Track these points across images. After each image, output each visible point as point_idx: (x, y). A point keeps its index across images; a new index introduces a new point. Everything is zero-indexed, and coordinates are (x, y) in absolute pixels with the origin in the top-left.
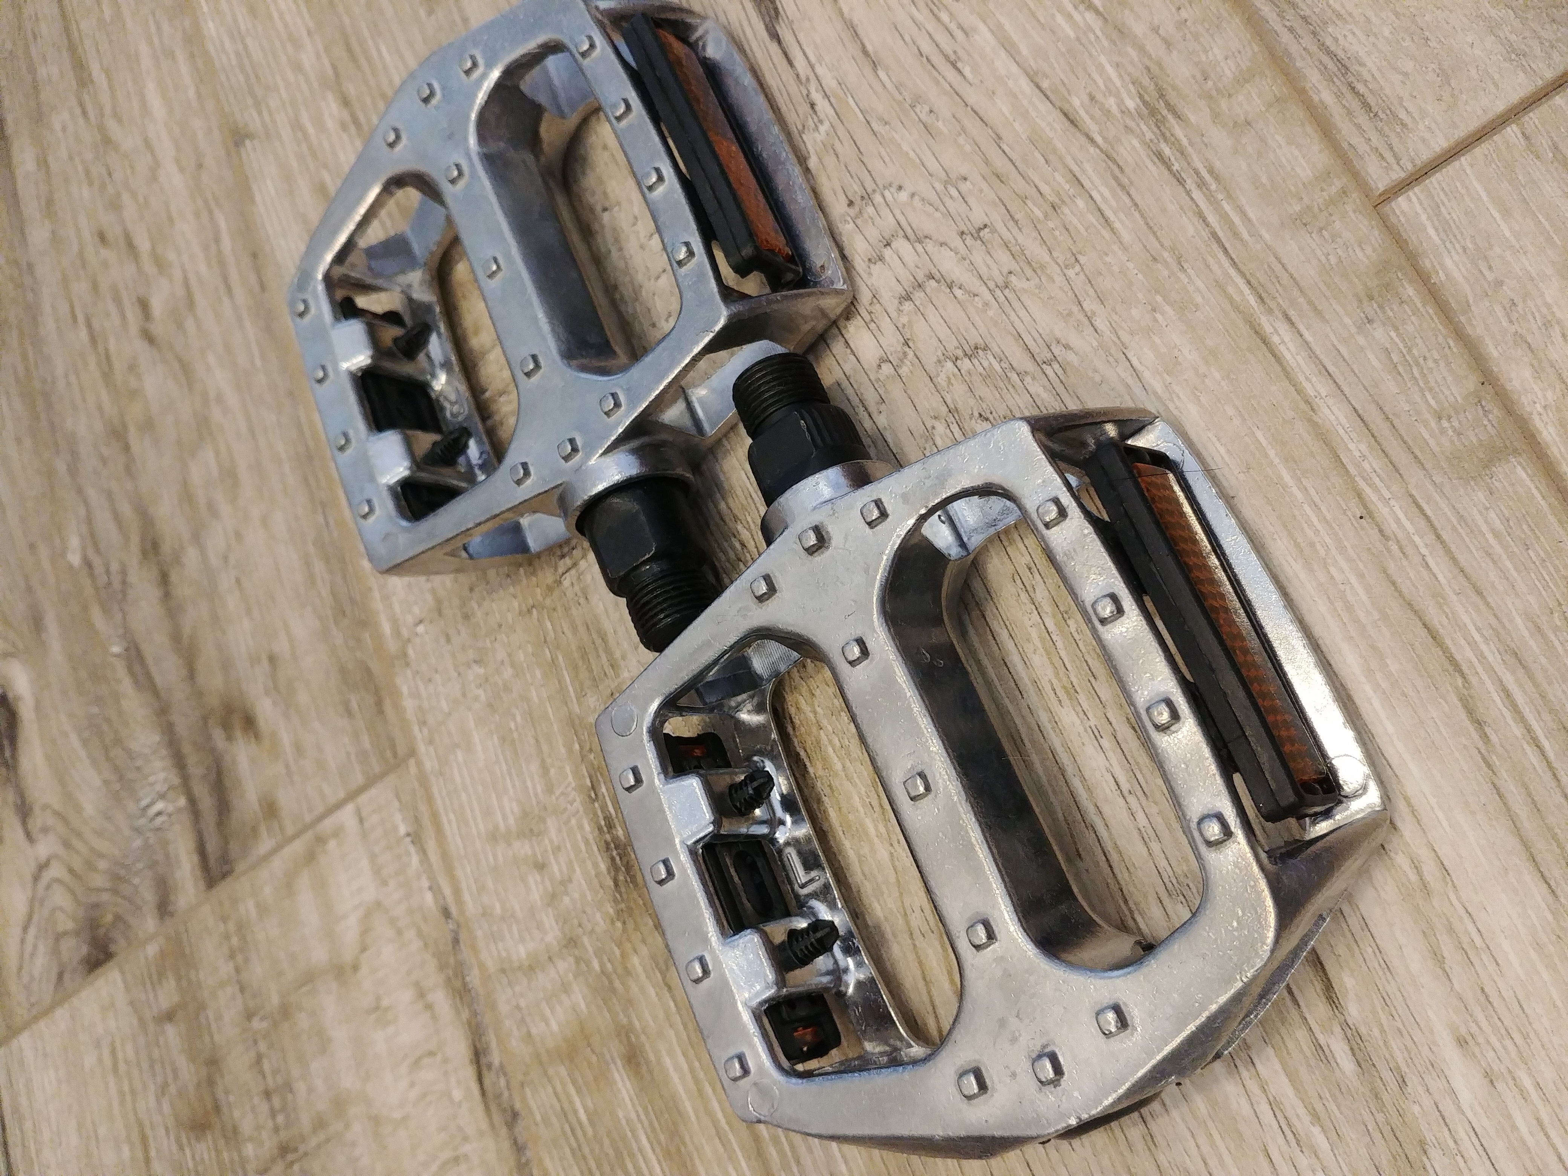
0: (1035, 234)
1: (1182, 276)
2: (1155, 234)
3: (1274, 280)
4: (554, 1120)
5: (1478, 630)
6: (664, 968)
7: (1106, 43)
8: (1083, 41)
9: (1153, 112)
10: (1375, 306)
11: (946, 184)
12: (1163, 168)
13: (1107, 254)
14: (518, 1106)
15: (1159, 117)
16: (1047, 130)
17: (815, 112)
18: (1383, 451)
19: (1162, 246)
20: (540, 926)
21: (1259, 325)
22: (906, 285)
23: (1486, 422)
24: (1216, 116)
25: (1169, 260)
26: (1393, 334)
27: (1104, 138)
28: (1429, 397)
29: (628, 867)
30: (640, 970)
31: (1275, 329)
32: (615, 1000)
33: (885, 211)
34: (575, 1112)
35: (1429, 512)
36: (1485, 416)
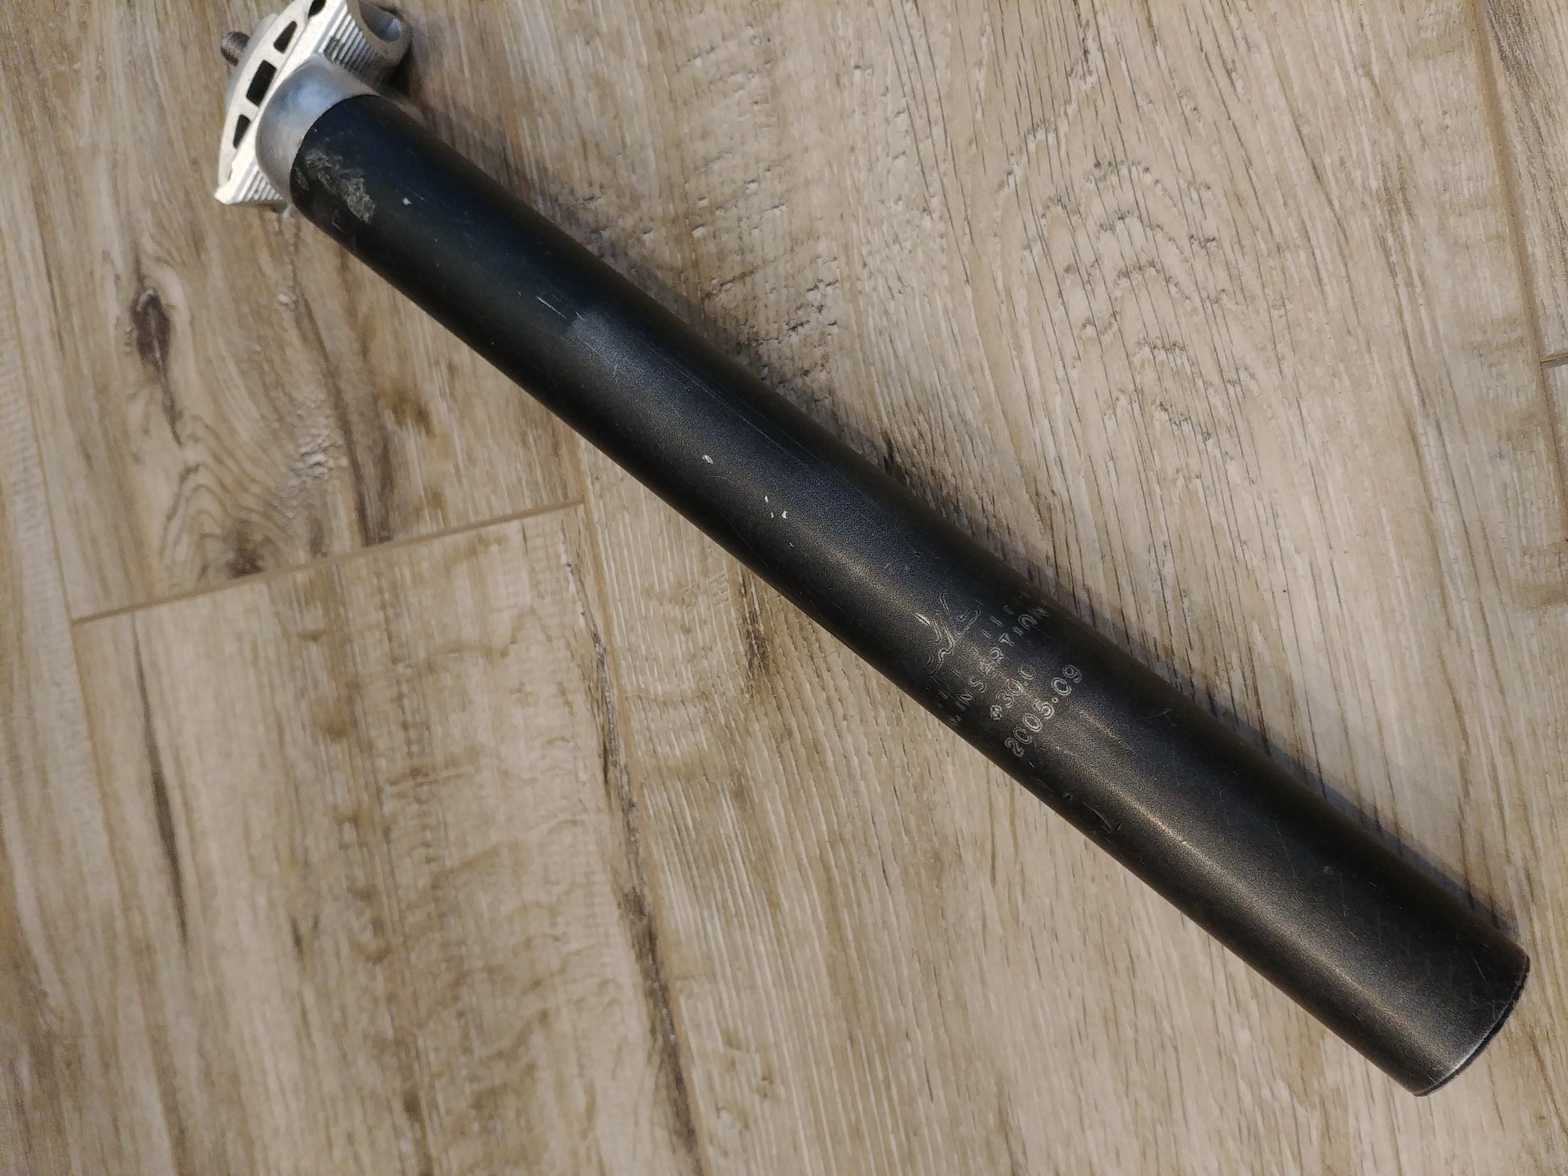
0: (1255, 265)
1: (1367, 356)
2: (1356, 310)
3: (1439, 391)
4: (664, 818)
5: (1491, 717)
6: (779, 740)
7: (1371, 116)
8: (1352, 104)
9: (1390, 201)
10: (1510, 445)
11: (1190, 184)
12: (1382, 254)
13: (1310, 310)
14: (635, 800)
15: (1394, 207)
16: (1295, 175)
17: (1087, 61)
18: (1473, 562)
19: (1359, 323)
20: (678, 675)
21: (1415, 423)
22: (1128, 263)
23: (1558, 570)
24: (1442, 228)
25: (1361, 338)
26: (1515, 474)
27: (1341, 204)
28: (1523, 534)
29: (764, 656)
30: (759, 734)
31: (1426, 433)
32: (733, 749)
33: (1127, 186)
34: (684, 819)
35: (1489, 620)
36: (1559, 566)
